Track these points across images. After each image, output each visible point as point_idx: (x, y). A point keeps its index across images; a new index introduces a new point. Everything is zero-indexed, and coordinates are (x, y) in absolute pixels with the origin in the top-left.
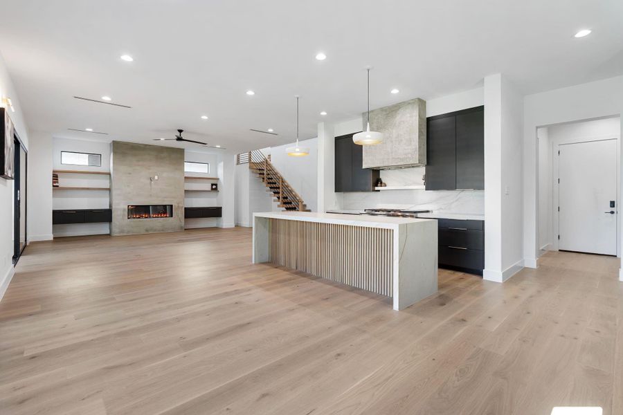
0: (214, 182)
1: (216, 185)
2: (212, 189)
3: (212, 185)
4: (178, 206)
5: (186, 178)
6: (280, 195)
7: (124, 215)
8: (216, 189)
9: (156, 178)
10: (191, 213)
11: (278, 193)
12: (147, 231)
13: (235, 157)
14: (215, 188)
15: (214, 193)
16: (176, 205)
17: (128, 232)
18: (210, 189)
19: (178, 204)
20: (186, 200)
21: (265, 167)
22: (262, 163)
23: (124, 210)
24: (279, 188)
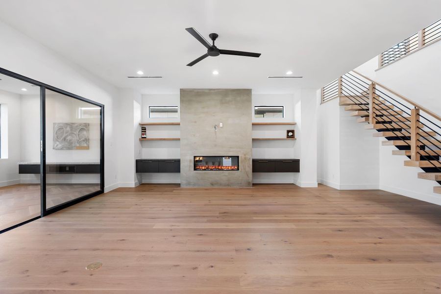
0: (290, 128)
1: (293, 131)
2: (288, 137)
3: (288, 132)
4: (245, 158)
5: (253, 124)
6: (413, 152)
7: (190, 166)
8: (293, 136)
9: (221, 125)
10: (261, 166)
11: (408, 148)
12: (212, 184)
13: (319, 92)
14: (291, 135)
15: (290, 141)
16: (243, 156)
17: (194, 185)
18: (285, 136)
19: (245, 155)
20: (255, 150)
21: (370, 101)
22: (365, 95)
23: (190, 161)
24: (409, 138)
